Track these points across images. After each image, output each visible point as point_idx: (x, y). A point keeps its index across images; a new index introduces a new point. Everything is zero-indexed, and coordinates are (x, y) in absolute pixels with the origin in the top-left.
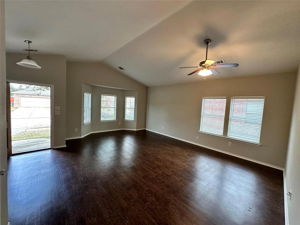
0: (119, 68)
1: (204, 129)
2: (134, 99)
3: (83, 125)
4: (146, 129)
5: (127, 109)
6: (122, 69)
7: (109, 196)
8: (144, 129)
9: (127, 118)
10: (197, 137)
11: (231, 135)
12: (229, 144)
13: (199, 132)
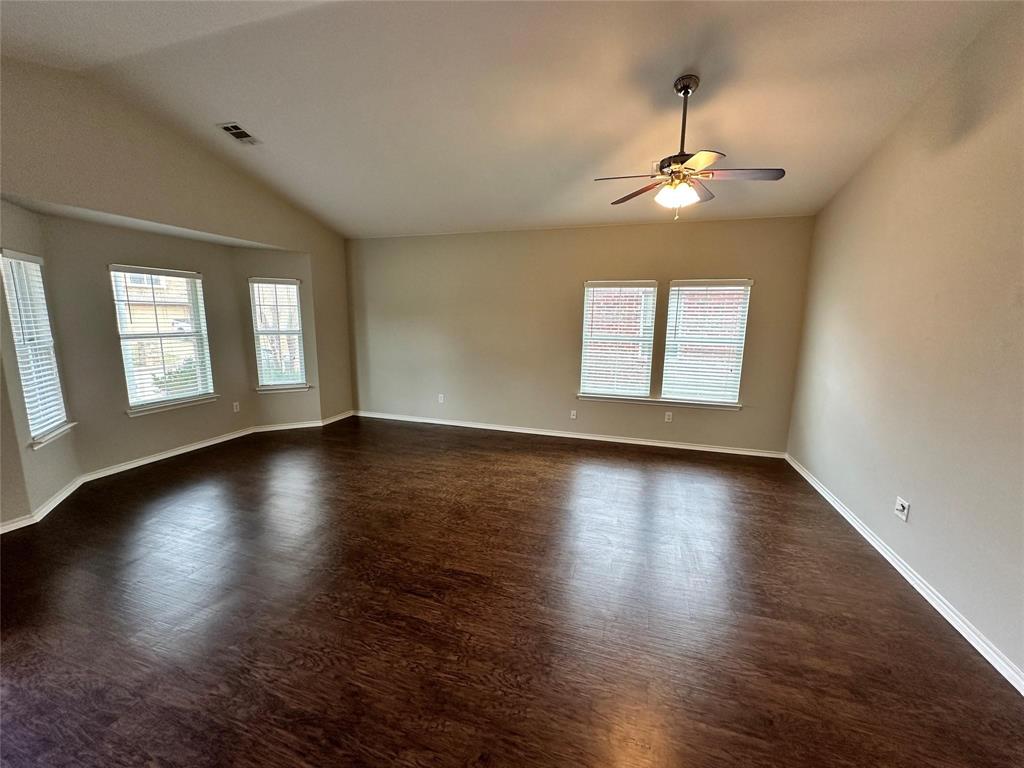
0: (227, 129)
1: (592, 384)
2: (293, 290)
3: (31, 446)
4: (362, 414)
5: (261, 337)
6: (240, 134)
7: (504, 740)
8: (351, 413)
9: (267, 378)
10: (574, 412)
11: (671, 392)
12: (667, 417)
13: (578, 397)
